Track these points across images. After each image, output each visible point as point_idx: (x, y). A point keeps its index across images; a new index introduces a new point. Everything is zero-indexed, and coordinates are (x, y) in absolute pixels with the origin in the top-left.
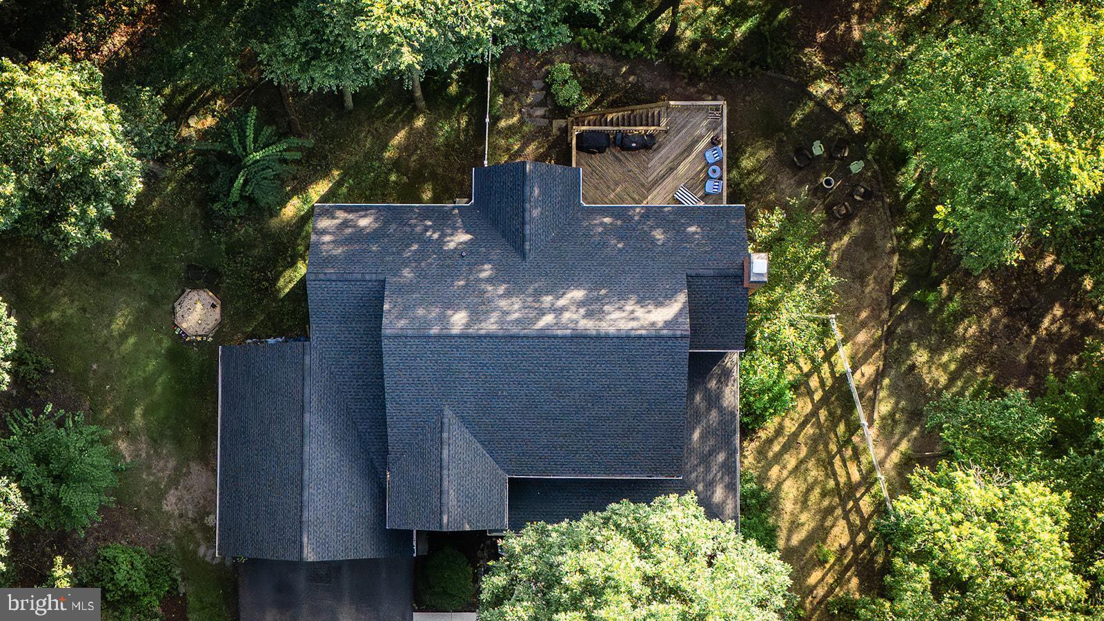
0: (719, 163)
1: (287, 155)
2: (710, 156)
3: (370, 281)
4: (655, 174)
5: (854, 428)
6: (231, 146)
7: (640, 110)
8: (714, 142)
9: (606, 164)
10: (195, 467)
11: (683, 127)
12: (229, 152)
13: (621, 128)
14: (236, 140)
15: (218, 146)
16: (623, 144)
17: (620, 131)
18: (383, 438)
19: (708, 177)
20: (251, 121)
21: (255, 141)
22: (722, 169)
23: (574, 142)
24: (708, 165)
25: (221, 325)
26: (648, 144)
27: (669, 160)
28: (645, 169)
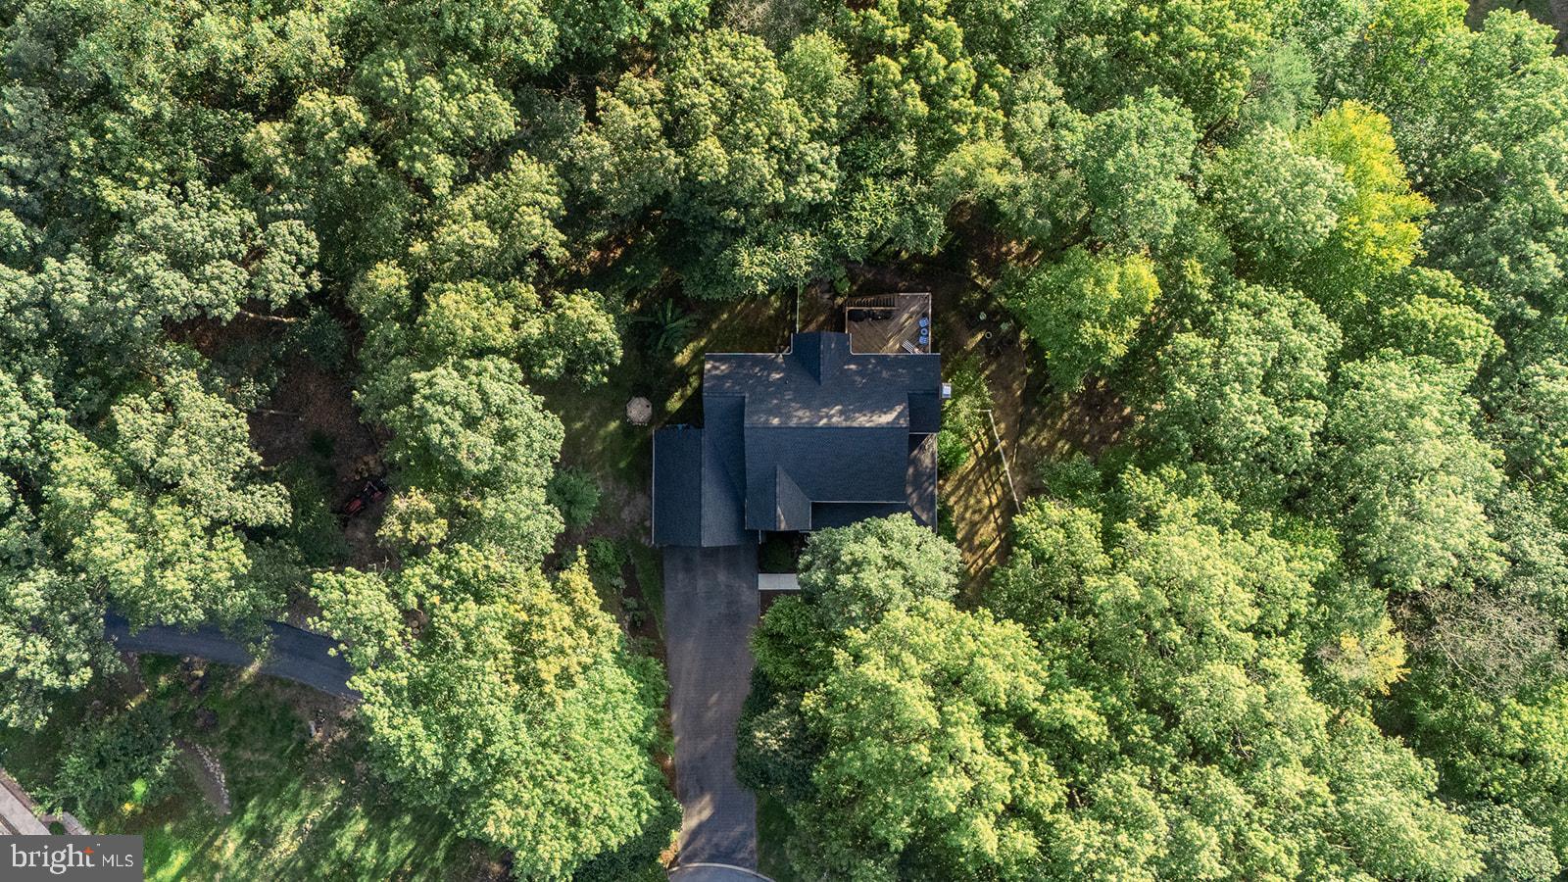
0: (927, 327)
2: (923, 323)
3: (737, 397)
4: (891, 332)
5: (1000, 473)
6: (658, 319)
7: (886, 296)
8: (923, 316)
9: (863, 327)
10: (639, 495)
11: (905, 309)
12: (657, 322)
13: (872, 308)
14: (660, 315)
15: (650, 320)
16: (875, 318)
17: (870, 309)
18: (744, 480)
19: (920, 335)
20: (670, 306)
21: (672, 317)
22: (928, 330)
23: (847, 314)
24: (920, 328)
25: (652, 416)
26: (887, 316)
27: (897, 326)
28: (885, 330)
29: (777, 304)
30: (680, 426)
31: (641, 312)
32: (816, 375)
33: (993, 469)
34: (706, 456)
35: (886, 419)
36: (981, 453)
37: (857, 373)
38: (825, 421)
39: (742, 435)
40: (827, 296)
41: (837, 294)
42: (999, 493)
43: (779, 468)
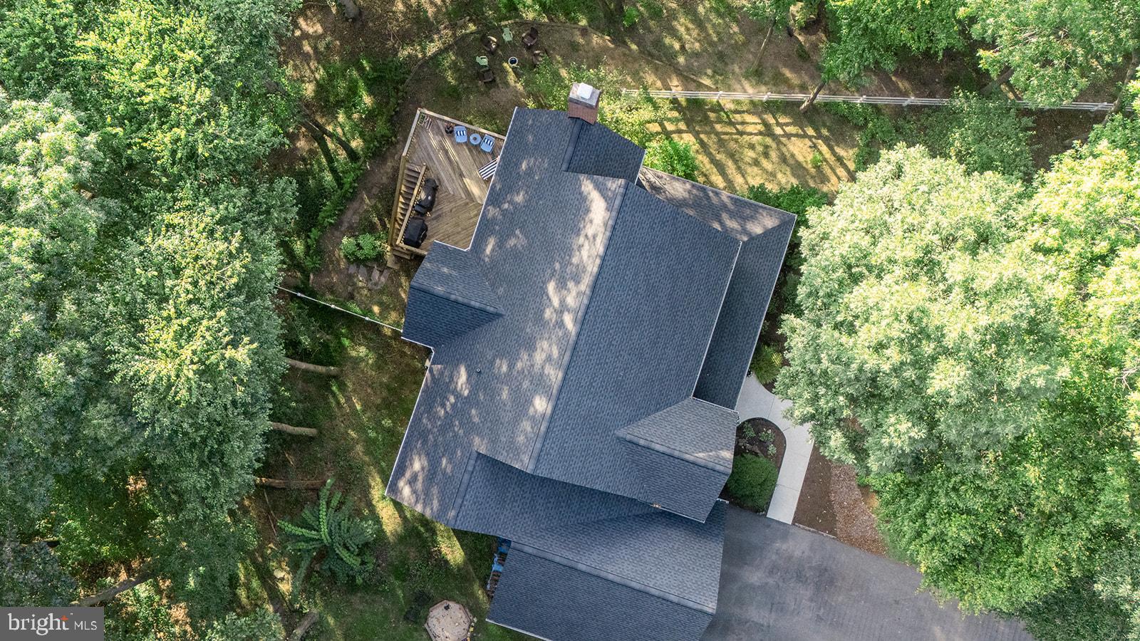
0: (470, 132)
1: (334, 503)
2: (461, 139)
3: (474, 467)
4: (460, 190)
5: (718, 108)
6: (309, 551)
8: (450, 131)
9: (438, 229)
11: (428, 154)
12: (315, 554)
13: (411, 204)
14: (303, 545)
15: (304, 565)
16: (425, 208)
17: (413, 207)
18: (619, 499)
19: (477, 147)
20: (290, 527)
21: (311, 528)
22: (475, 132)
23: (409, 247)
24: (468, 144)
25: (465, 605)
26: (433, 187)
27: (453, 175)
28: (453, 198)
29: (363, 351)
30: (496, 567)
31: (294, 567)
32: (483, 317)
33: (712, 115)
34: (561, 553)
35: (598, 213)
36: (682, 126)
37: (500, 245)
38: (568, 320)
39: (544, 480)
40: (376, 274)
41: (379, 258)
42: (749, 118)
43: (621, 433)
